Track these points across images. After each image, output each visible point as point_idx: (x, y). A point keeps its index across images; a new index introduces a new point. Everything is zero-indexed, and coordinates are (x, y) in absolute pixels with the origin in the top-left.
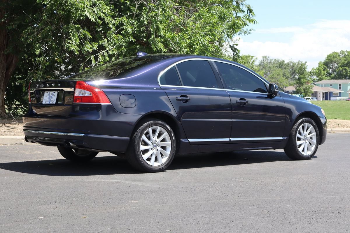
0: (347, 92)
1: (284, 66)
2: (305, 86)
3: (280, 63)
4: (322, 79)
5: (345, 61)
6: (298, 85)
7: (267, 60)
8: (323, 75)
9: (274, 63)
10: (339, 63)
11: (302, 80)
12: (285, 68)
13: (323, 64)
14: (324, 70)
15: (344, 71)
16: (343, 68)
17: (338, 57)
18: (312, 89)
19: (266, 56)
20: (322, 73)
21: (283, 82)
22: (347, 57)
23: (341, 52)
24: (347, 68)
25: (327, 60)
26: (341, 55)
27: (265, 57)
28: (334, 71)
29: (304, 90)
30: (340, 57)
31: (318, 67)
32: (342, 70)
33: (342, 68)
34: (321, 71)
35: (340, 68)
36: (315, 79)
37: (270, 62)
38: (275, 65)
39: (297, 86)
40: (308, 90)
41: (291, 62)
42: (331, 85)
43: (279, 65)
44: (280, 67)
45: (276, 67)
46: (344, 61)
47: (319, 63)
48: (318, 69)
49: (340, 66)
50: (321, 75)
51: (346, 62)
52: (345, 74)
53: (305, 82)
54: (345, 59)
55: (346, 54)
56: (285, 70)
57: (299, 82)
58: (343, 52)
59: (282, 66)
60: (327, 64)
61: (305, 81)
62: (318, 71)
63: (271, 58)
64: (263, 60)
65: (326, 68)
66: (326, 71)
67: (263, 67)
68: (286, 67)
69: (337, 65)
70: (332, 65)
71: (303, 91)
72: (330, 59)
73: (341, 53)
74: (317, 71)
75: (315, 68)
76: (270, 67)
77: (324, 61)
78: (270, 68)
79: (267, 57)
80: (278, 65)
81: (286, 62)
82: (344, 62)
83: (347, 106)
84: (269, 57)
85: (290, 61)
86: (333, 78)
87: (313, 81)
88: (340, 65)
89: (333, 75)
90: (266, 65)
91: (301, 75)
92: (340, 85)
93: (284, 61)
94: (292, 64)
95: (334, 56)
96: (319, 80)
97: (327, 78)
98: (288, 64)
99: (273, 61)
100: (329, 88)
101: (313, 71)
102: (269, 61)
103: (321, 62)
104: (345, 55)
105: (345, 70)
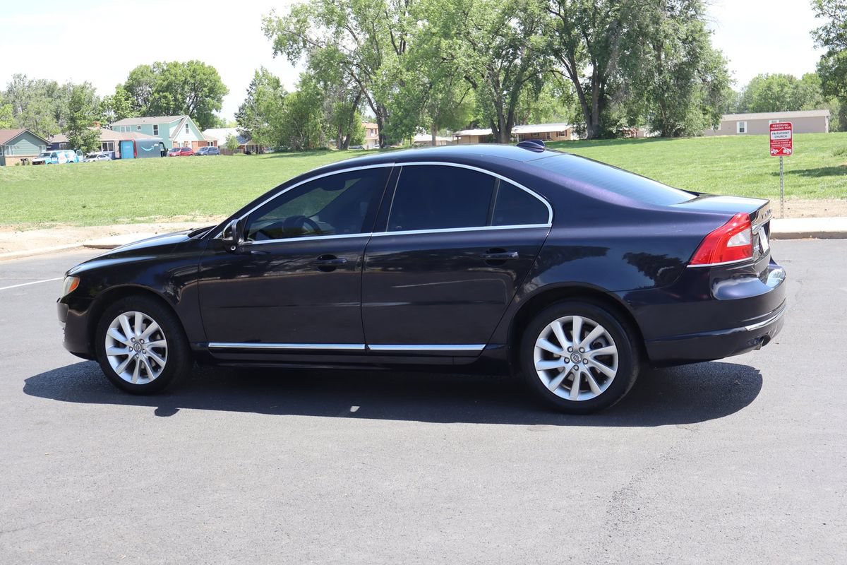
0: (170, 139)
1: (55, 94)
2: (85, 133)
3: (49, 87)
4: (124, 117)
5: (164, 81)
6: (71, 131)
7: (22, 82)
8: (126, 109)
9: (36, 89)
10: (154, 85)
11: (79, 122)
12: (59, 97)
13: (125, 89)
14: (126, 99)
15: (163, 100)
16: (161, 93)
17: (151, 75)
18: (99, 137)
19: (21, 75)
20: (124, 105)
21: (49, 125)
22: (167, 73)
23: (155, 65)
24: (167, 94)
25: (131, 81)
26: (155, 70)
27: (19, 76)
28: (146, 100)
29: (85, 140)
30: (155, 73)
31: (114, 94)
32: (160, 98)
33: (158, 94)
34: (121, 101)
35: (156, 95)
36: (110, 118)
37: (29, 87)
38: (40, 92)
39: (71, 134)
40: (92, 140)
41: (70, 84)
42: (139, 128)
43: (48, 91)
44: (50, 96)
45: (41, 95)
46: (161, 81)
47: (116, 88)
48: (115, 98)
49: (155, 92)
50: (122, 109)
51: (166, 83)
52: (165, 105)
53: (85, 126)
54: (163, 77)
55: (165, 68)
56: (58, 100)
57: (74, 125)
58: (159, 64)
59: (53, 92)
60: (130, 88)
61: (84, 122)
62: (116, 103)
63: (29, 78)
64: (15, 83)
65: (131, 96)
66: (129, 102)
67: (16, 96)
68: (61, 94)
69: (150, 89)
70: (142, 90)
71: (82, 142)
72: (135, 79)
73: (154, 68)
74: (114, 102)
75: (110, 97)
76: (29, 95)
77: (126, 83)
78: (29, 97)
79: (22, 77)
80: (44, 91)
81: (60, 85)
82: (162, 84)
83: (158, 168)
84: (25, 76)
85: (68, 82)
86: (144, 115)
87: (108, 121)
88: (154, 89)
89: (144, 109)
90: (21, 92)
91: (76, 112)
92: (156, 127)
93: (56, 84)
94: (71, 89)
95: (142, 73)
96: (120, 118)
97: (133, 113)
98: (64, 89)
99: (34, 84)
100: (136, 133)
101: (106, 102)
102: (27, 84)
103: (120, 85)
104: (163, 70)
105: (165, 97)
